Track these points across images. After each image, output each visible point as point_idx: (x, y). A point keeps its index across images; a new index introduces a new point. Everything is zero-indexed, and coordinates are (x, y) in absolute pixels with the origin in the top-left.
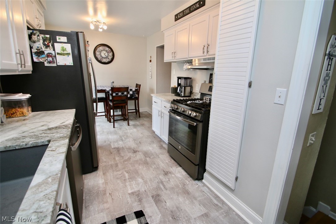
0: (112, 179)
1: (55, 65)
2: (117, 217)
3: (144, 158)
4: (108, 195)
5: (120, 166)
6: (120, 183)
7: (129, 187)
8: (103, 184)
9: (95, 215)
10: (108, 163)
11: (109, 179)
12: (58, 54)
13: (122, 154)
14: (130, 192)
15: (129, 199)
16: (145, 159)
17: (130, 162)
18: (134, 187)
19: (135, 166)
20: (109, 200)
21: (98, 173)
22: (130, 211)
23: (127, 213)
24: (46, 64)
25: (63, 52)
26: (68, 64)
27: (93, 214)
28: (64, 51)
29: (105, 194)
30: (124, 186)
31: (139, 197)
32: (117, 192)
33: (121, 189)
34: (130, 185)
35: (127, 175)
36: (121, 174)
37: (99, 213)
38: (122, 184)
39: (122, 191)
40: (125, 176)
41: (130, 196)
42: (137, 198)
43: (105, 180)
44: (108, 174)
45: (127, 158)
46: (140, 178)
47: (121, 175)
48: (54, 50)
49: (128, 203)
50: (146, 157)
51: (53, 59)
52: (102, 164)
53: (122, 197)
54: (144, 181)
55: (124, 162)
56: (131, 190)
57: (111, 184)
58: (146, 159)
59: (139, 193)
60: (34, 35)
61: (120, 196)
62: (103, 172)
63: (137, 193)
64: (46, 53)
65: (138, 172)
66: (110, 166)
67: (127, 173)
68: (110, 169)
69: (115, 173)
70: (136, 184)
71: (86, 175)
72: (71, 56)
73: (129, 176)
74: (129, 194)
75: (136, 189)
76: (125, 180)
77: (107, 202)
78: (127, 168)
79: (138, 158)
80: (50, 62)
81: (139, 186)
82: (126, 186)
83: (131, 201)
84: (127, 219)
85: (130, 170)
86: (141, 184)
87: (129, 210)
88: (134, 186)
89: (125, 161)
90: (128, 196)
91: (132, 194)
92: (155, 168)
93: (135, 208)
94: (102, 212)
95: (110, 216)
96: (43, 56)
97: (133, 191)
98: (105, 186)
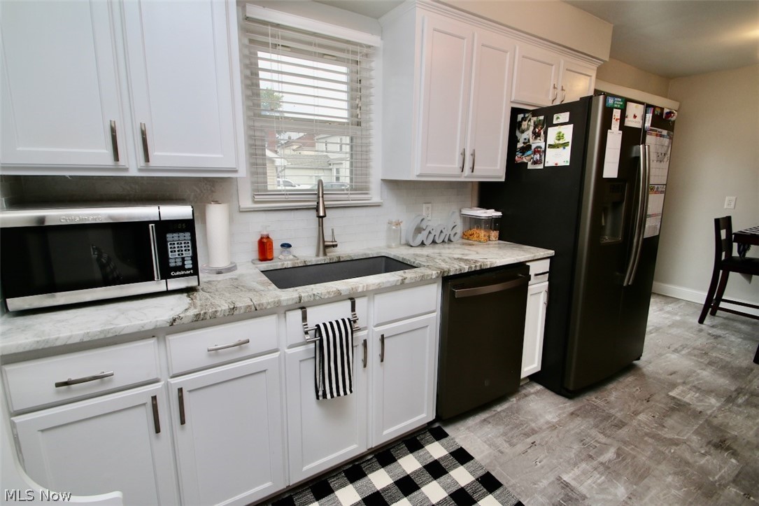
0: (573, 432)
1: (541, 167)
2: (493, 474)
3: (722, 478)
4: (530, 440)
5: (623, 433)
6: (574, 451)
7: (577, 471)
8: (548, 422)
9: (479, 438)
10: (610, 408)
11: (568, 428)
12: (551, 146)
13: (670, 422)
14: (566, 478)
15: (544, 483)
16: (723, 482)
17: (662, 449)
18: (586, 484)
19: (659, 463)
20: (520, 447)
21: (568, 404)
22: (519, 494)
23: (510, 489)
24: (530, 166)
25: (557, 142)
26: (561, 163)
27: (478, 435)
28: (559, 140)
29: (527, 435)
30: (571, 461)
31: (565, 502)
32: (547, 454)
33: (561, 458)
34: (584, 473)
35: (610, 455)
36: (599, 443)
37: (485, 442)
38: (573, 456)
39: (555, 461)
40: (602, 454)
41: (553, 482)
42: (562, 499)
43: (559, 421)
44: (578, 421)
45: (669, 436)
46: (627, 489)
47: (598, 445)
48: (546, 141)
49: (535, 484)
50: (734, 481)
51: (541, 156)
52: (594, 399)
53: (542, 467)
54: (626, 503)
55: (647, 434)
56: (574, 479)
57: (558, 436)
58: (724, 486)
59: (577, 500)
60: (525, 121)
61: (542, 463)
62: (576, 410)
63: (575, 496)
64: (533, 147)
65: (642, 477)
66: (604, 414)
67: (618, 455)
68: (596, 418)
69: (594, 432)
70: (600, 485)
71: (546, 390)
72: (569, 149)
73: (610, 461)
74: (559, 479)
75: (583, 489)
76: (590, 456)
77: (512, 445)
78: (632, 449)
79: (702, 462)
80: (535, 163)
81: (597, 494)
82: (575, 465)
83: (545, 488)
84: (498, 492)
85: (634, 457)
86: (610, 497)
87: (518, 490)
88: (589, 481)
89: (654, 436)
90: (552, 478)
91: (563, 485)
93: (532, 502)
94: (490, 445)
95: (488, 461)
96: (529, 152)
97: (573, 483)
98: (544, 427)
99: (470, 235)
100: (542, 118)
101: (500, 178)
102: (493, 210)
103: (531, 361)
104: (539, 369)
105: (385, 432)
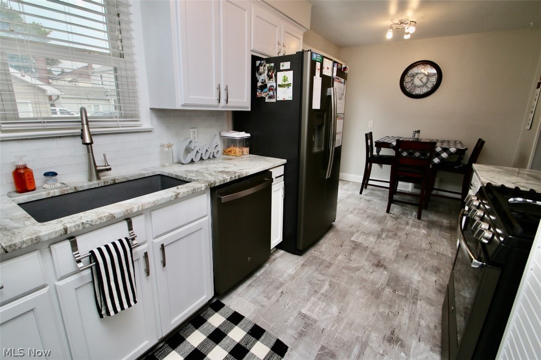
0: (304, 278)
1: (274, 100)
2: (258, 324)
3: (382, 284)
4: (279, 291)
5: (331, 270)
6: (306, 291)
7: (310, 304)
8: (289, 275)
9: (247, 300)
10: (323, 256)
11: (301, 276)
12: (280, 86)
13: (354, 257)
14: (304, 311)
15: (292, 319)
16: (383, 287)
17: (352, 275)
18: (316, 311)
19: (351, 284)
20: (274, 299)
21: (300, 259)
22: (277, 333)
23: (270, 332)
24: (267, 100)
25: (284, 83)
26: (287, 98)
27: (246, 298)
28: (285, 81)
29: (278, 288)
30: (306, 298)
31: (305, 329)
32: (291, 298)
33: (299, 298)
34: (314, 304)
35: (326, 287)
36: (320, 281)
37: (251, 302)
38: (306, 294)
39: (296, 301)
40: (322, 288)
41: (297, 316)
42: (303, 327)
43: (296, 272)
44: (306, 269)
45: (354, 266)
46: (338, 307)
47: (319, 282)
48: (276, 82)
49: (286, 322)
50: (388, 285)
51: (274, 93)
52: (314, 252)
53: (289, 308)
54: (338, 316)
55: (343, 268)
56: (309, 310)
57: (296, 283)
58: (383, 289)
59: (312, 324)
60: (262, 66)
61: (289, 305)
62: (304, 263)
63: (310, 322)
64: (269, 85)
65: (344, 297)
66: (320, 261)
67: (330, 285)
68: (316, 264)
69: (316, 274)
70: (323, 309)
71: (287, 253)
72: (291, 88)
73: (326, 291)
74: (300, 313)
75: (314, 316)
76: (316, 291)
77: (269, 298)
78: (338, 279)
79: (372, 278)
80: (270, 97)
81: (322, 316)
82: (308, 300)
83: (292, 323)
84: (263, 337)
85: (339, 284)
86: (329, 316)
87: (276, 331)
88: (317, 309)
89: (347, 268)
90: (296, 314)
91: (302, 317)
92: (381, 314)
93: (285, 336)
94: (254, 303)
95: (254, 315)
96: (266, 90)
97: (308, 313)
98: (287, 280)
99: (229, 152)
100: (272, 65)
101: (247, 108)
102: (244, 132)
103: (277, 236)
104: (281, 240)
105: (173, 322)
